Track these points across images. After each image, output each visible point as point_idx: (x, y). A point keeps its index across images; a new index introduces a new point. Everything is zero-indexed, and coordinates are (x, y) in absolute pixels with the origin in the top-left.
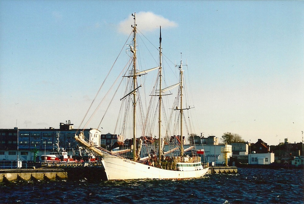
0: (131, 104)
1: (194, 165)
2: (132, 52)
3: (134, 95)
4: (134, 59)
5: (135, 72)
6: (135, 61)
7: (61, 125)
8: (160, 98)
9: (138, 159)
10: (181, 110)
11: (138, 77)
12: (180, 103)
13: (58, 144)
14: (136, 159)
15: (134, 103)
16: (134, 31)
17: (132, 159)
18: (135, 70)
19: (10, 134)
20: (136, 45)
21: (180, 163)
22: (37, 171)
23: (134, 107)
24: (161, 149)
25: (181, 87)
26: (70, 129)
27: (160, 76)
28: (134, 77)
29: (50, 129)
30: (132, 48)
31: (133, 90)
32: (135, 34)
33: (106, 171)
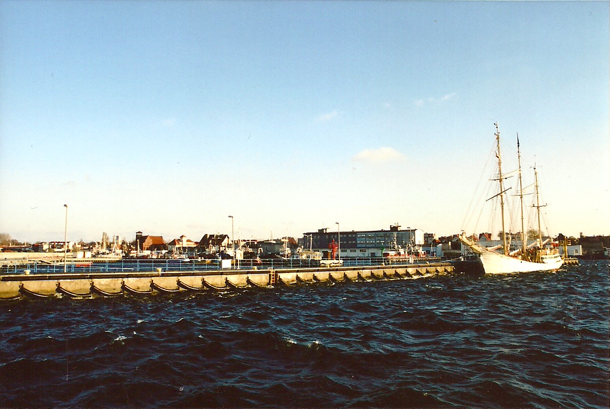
0: (499, 204)
1: (555, 257)
2: (498, 157)
3: (502, 196)
4: (500, 163)
5: (501, 176)
6: (500, 165)
7: (391, 227)
8: (521, 198)
9: (509, 254)
10: (538, 207)
11: (504, 180)
12: (536, 201)
13: (395, 243)
14: (507, 254)
15: (502, 204)
16: (498, 138)
17: (504, 253)
18: (500, 173)
19: (350, 236)
20: (500, 151)
21: (543, 256)
22: (431, 266)
23: (502, 206)
24: (525, 243)
25: (537, 186)
26: (399, 230)
27: (520, 177)
28: (501, 180)
29: (382, 231)
30: (498, 153)
31: (500, 192)
32: (498, 141)
33: (484, 266)
